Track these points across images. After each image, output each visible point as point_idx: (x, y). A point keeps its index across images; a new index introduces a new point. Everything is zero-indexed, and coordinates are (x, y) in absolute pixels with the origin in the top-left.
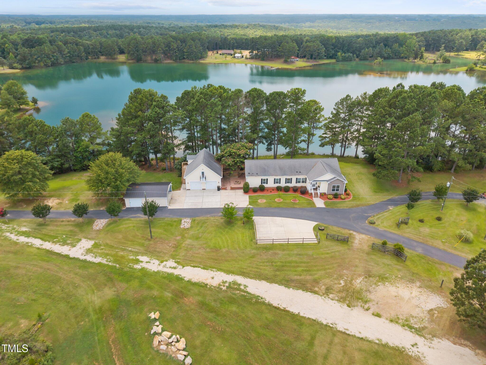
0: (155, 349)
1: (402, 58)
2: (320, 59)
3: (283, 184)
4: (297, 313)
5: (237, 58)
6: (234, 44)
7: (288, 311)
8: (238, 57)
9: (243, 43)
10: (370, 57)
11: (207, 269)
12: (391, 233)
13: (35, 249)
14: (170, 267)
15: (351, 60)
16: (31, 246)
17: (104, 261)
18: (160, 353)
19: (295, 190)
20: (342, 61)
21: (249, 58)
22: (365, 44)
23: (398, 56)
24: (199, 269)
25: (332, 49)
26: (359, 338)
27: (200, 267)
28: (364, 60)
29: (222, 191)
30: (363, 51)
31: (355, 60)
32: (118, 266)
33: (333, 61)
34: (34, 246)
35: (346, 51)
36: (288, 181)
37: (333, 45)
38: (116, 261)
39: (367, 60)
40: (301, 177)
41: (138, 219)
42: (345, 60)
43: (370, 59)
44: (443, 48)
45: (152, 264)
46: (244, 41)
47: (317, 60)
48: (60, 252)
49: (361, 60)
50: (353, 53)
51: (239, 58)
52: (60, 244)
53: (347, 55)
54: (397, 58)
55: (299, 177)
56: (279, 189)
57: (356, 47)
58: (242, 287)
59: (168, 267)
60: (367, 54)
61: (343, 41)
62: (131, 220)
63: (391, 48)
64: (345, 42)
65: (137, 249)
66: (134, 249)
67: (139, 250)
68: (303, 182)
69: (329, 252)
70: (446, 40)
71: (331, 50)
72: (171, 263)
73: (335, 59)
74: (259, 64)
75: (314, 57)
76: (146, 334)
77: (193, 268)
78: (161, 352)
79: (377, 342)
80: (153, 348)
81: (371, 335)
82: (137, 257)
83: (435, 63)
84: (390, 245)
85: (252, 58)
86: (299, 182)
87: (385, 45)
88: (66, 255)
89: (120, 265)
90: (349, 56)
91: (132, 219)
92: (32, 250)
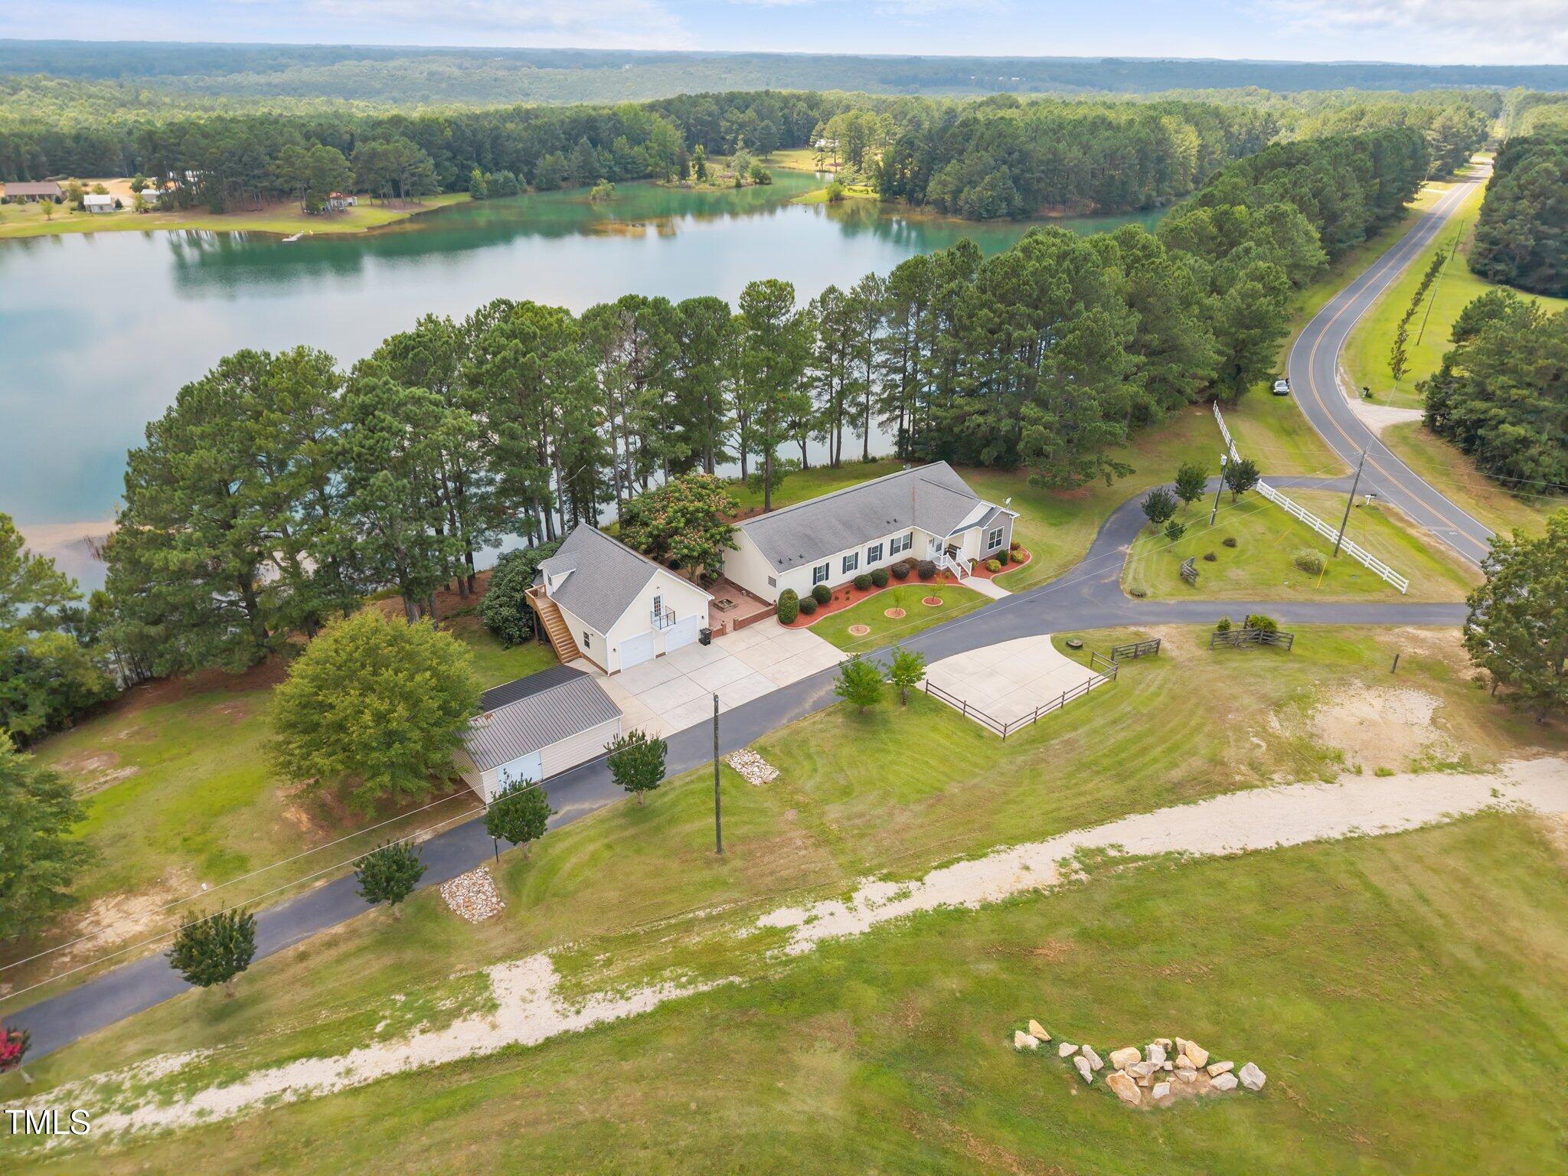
0: (1146, 1108)
1: (650, 176)
2: (423, 194)
3: (864, 568)
4: (1275, 846)
5: (97, 210)
6: (34, 156)
7: (1256, 852)
8: (101, 207)
9: (69, 152)
10: (565, 179)
11: (985, 855)
12: (1195, 602)
13: (340, 1101)
14: (890, 900)
15: (514, 194)
16: (305, 1100)
17: (671, 992)
18: (1169, 1109)
19: (898, 574)
20: (490, 197)
21: (155, 210)
22: (540, 141)
23: (630, 172)
24: (963, 864)
25: (449, 159)
26: (1417, 830)
27: (958, 860)
28: (548, 189)
29: (716, 642)
30: (540, 162)
31: (525, 191)
32: (737, 980)
33: (464, 198)
34: (316, 1094)
35: (491, 165)
36: (874, 554)
37: (448, 146)
38: (709, 971)
39: (559, 188)
40: (900, 534)
41: (589, 820)
42: (498, 191)
43: (563, 184)
44: (740, 144)
45: (827, 917)
46: (69, 143)
47: (416, 200)
48: (465, 1053)
49: (540, 189)
50: (512, 167)
51: (108, 210)
52: (423, 1032)
53: (500, 176)
54: (633, 179)
55: (896, 535)
56: (861, 585)
57: (517, 151)
58: (1113, 853)
59: (884, 901)
60: (554, 171)
61: (474, 134)
62: (568, 834)
63: (611, 151)
64: (479, 136)
65: (726, 902)
66: (712, 906)
67: (735, 901)
68: (905, 547)
69: (1152, 689)
70: (733, 123)
71: (447, 164)
72: (873, 889)
73: (466, 190)
74: (208, 228)
75: (404, 188)
76: (1074, 1092)
77: (945, 870)
78: (1167, 1103)
79: (1447, 820)
80: (1137, 1111)
81: (1429, 815)
82: (760, 923)
83: (738, 186)
84: (1236, 627)
85: (166, 205)
86: (897, 550)
87: (594, 142)
88: (509, 1047)
89: (741, 975)
90: (506, 178)
91: (568, 828)
92: (331, 1110)
